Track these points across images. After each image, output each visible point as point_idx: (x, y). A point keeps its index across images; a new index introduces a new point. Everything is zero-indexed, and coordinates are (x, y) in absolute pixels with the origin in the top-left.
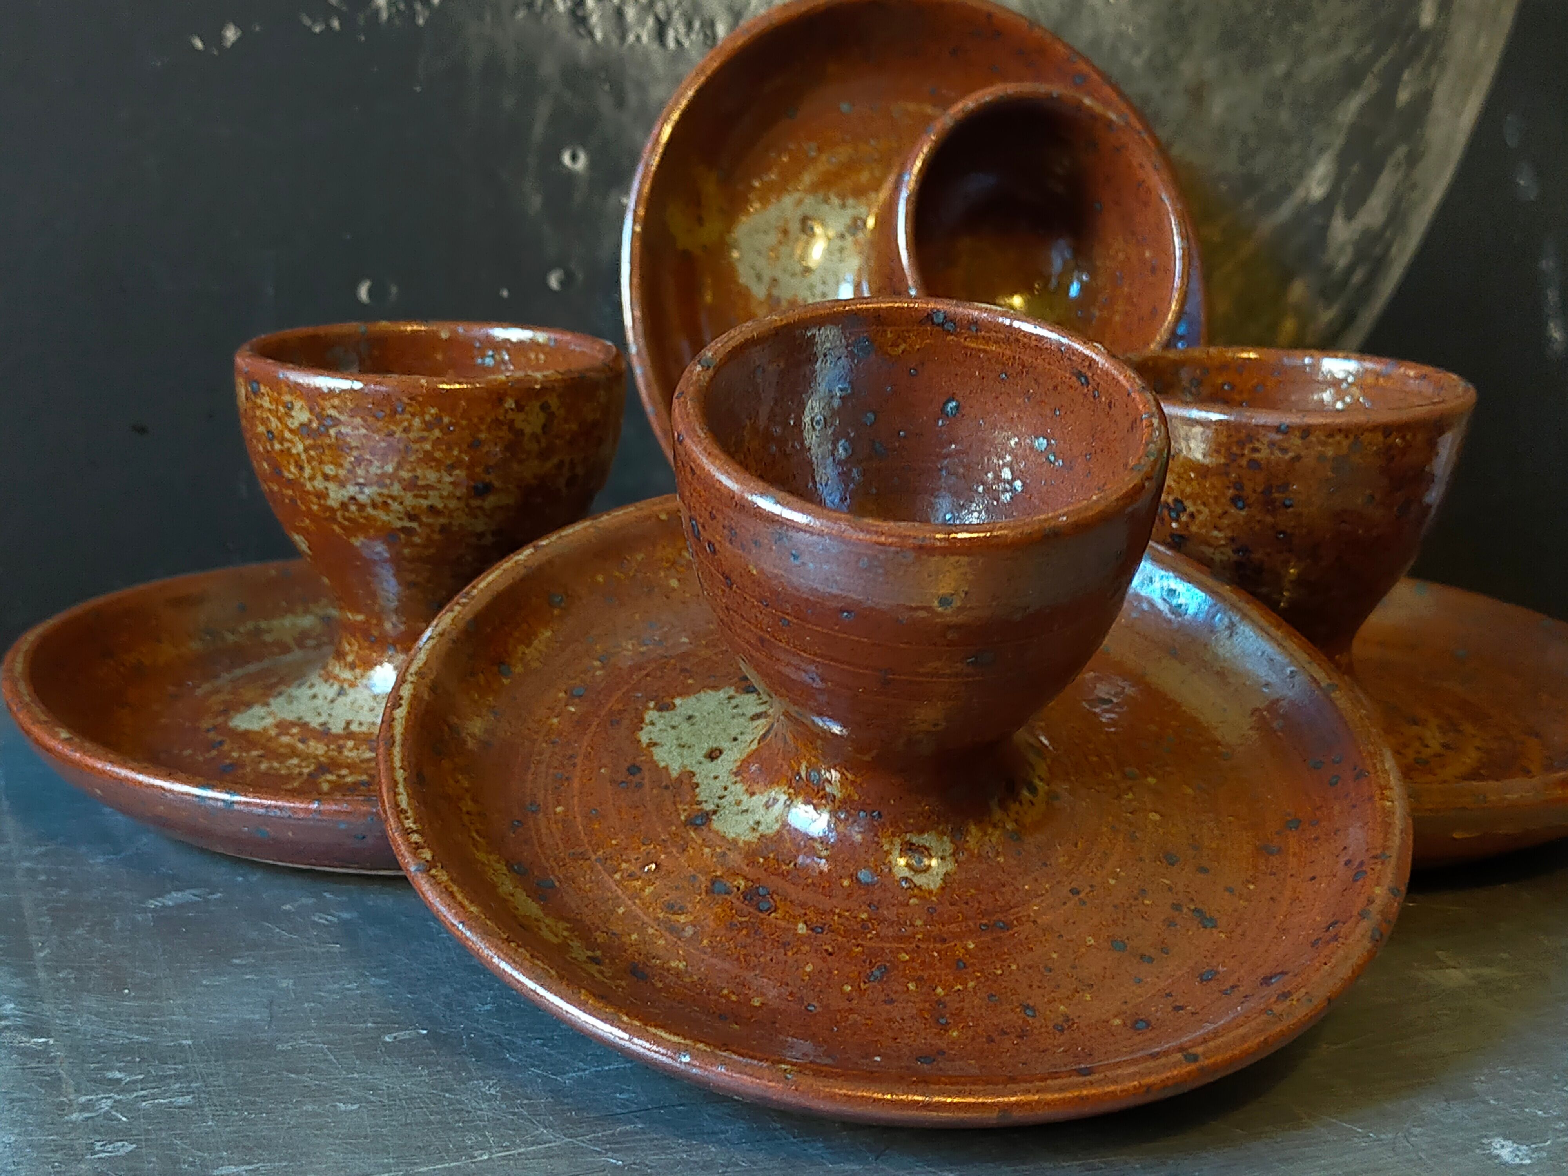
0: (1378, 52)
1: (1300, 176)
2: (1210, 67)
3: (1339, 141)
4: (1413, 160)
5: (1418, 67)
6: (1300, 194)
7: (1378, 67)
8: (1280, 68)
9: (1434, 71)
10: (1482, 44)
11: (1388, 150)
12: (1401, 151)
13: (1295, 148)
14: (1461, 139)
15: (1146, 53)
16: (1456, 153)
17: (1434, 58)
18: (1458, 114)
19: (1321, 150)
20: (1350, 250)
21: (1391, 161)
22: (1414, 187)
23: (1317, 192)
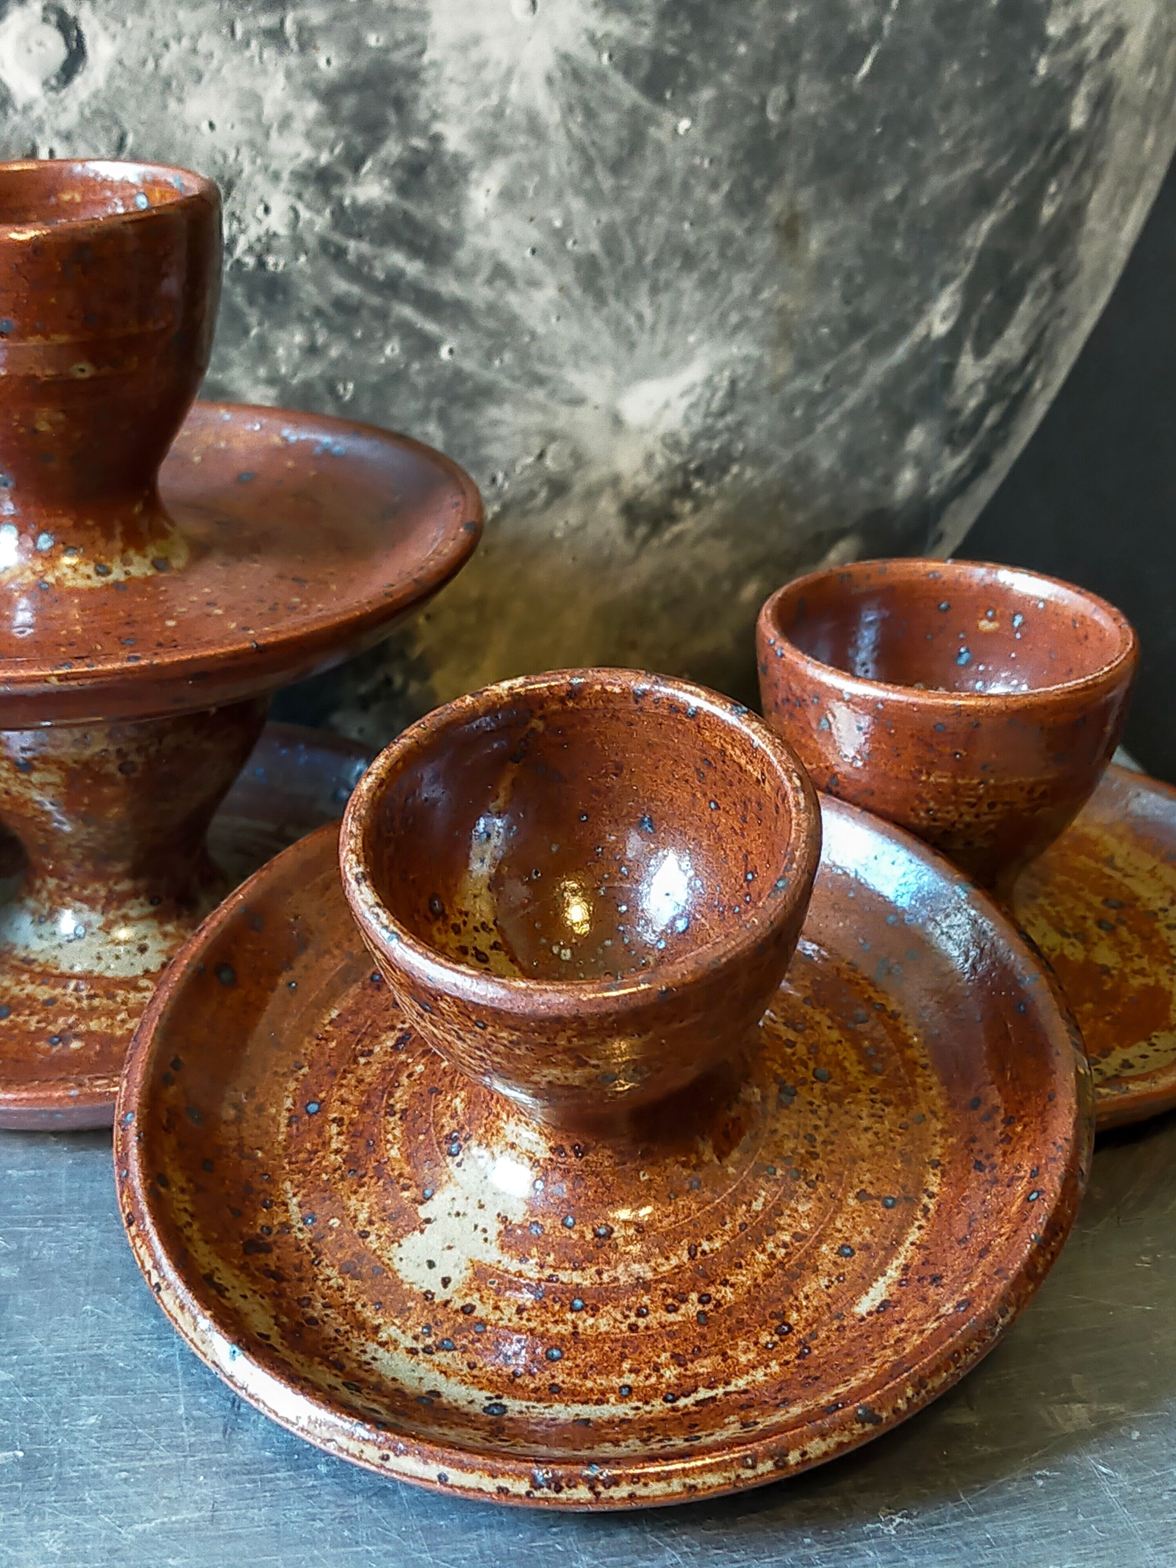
0: (1017, 161)
1: (920, 311)
2: (805, 198)
3: (967, 269)
4: (1059, 283)
5: (1067, 175)
6: (920, 331)
7: (1016, 181)
8: (891, 193)
9: (1087, 180)
10: (1149, 142)
11: (1029, 274)
12: (1045, 274)
13: (914, 281)
14: (1122, 254)
15: (725, 187)
16: (1115, 271)
17: (1086, 164)
18: (1117, 227)
19: (945, 281)
20: (981, 388)
21: (1033, 286)
22: (1062, 312)
23: (940, 328)
